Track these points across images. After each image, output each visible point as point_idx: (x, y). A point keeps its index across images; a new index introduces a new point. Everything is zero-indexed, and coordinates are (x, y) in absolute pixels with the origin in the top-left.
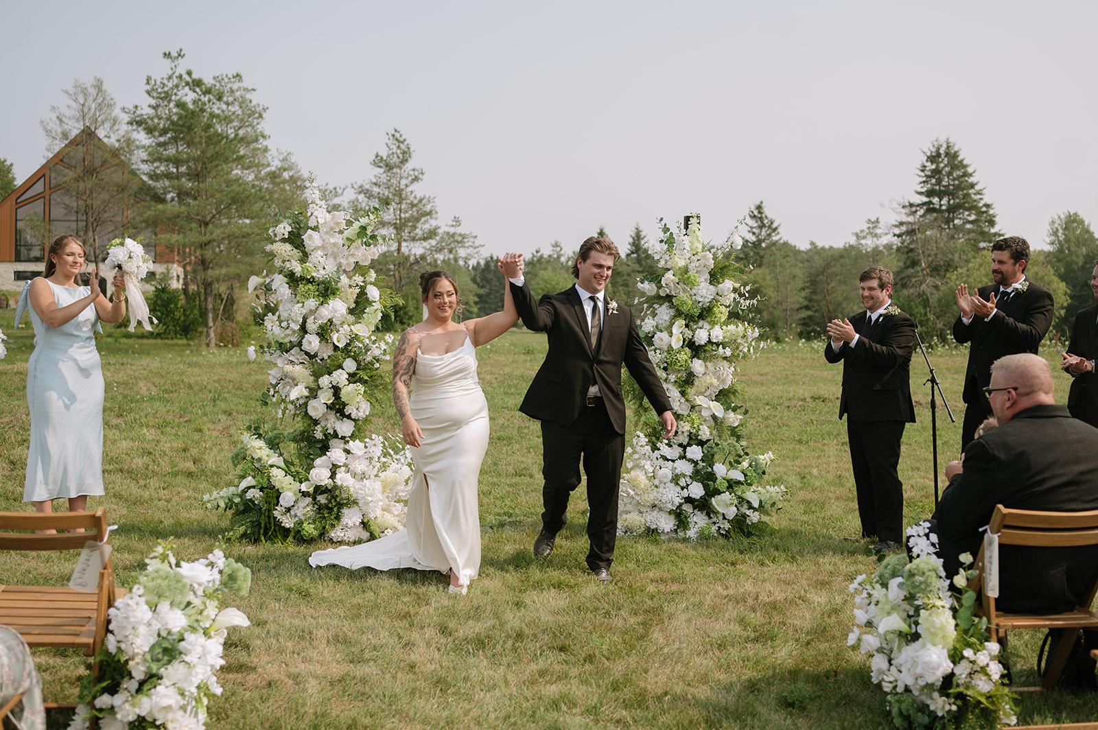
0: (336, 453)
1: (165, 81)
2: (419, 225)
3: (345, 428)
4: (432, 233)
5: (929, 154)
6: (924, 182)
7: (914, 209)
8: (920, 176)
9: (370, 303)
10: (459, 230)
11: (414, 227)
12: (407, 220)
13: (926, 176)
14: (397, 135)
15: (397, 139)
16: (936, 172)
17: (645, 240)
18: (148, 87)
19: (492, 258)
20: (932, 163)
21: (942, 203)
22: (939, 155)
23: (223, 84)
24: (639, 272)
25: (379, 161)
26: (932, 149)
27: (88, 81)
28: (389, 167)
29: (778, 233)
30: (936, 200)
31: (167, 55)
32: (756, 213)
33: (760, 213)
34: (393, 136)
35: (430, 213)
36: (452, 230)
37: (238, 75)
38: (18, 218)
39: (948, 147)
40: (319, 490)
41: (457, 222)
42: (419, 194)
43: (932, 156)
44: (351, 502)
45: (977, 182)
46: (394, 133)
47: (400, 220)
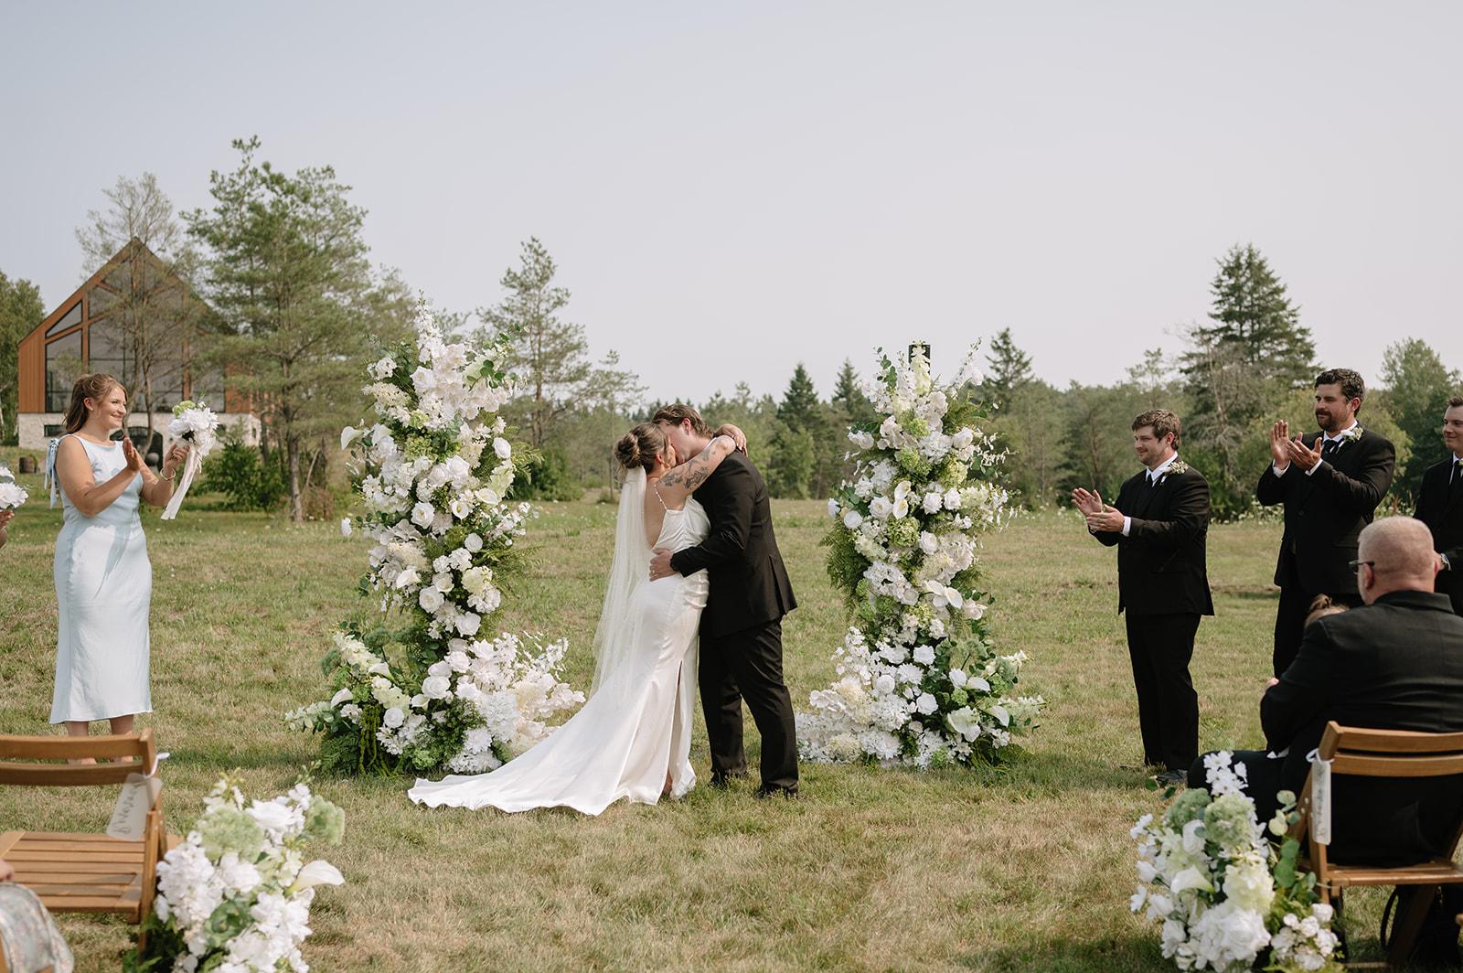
0: (457, 657)
1: (235, 178)
2: (564, 362)
3: (469, 624)
4: (581, 373)
5: (1225, 265)
6: (1220, 301)
7: (1206, 337)
8: (1215, 293)
9: (498, 461)
10: (616, 368)
11: (558, 365)
12: (548, 356)
13: (1222, 294)
14: (536, 245)
15: (535, 251)
16: (1236, 289)
17: (857, 379)
18: (214, 186)
20: (1230, 276)
21: (1244, 328)
22: (1239, 266)
23: (309, 180)
24: (849, 421)
25: (511, 280)
26: (1229, 258)
27: (136, 178)
28: (525, 287)
29: (1030, 370)
30: (1235, 325)
31: (238, 144)
32: (1000, 343)
33: (1006, 343)
34: (530, 246)
35: (577, 347)
36: (607, 368)
37: (328, 169)
38: (49, 357)
39: (1250, 256)
40: (435, 705)
41: (614, 357)
42: (564, 322)
43: (1230, 267)
44: (477, 721)
45: (1289, 300)
46: (531, 243)
47: (539, 355)
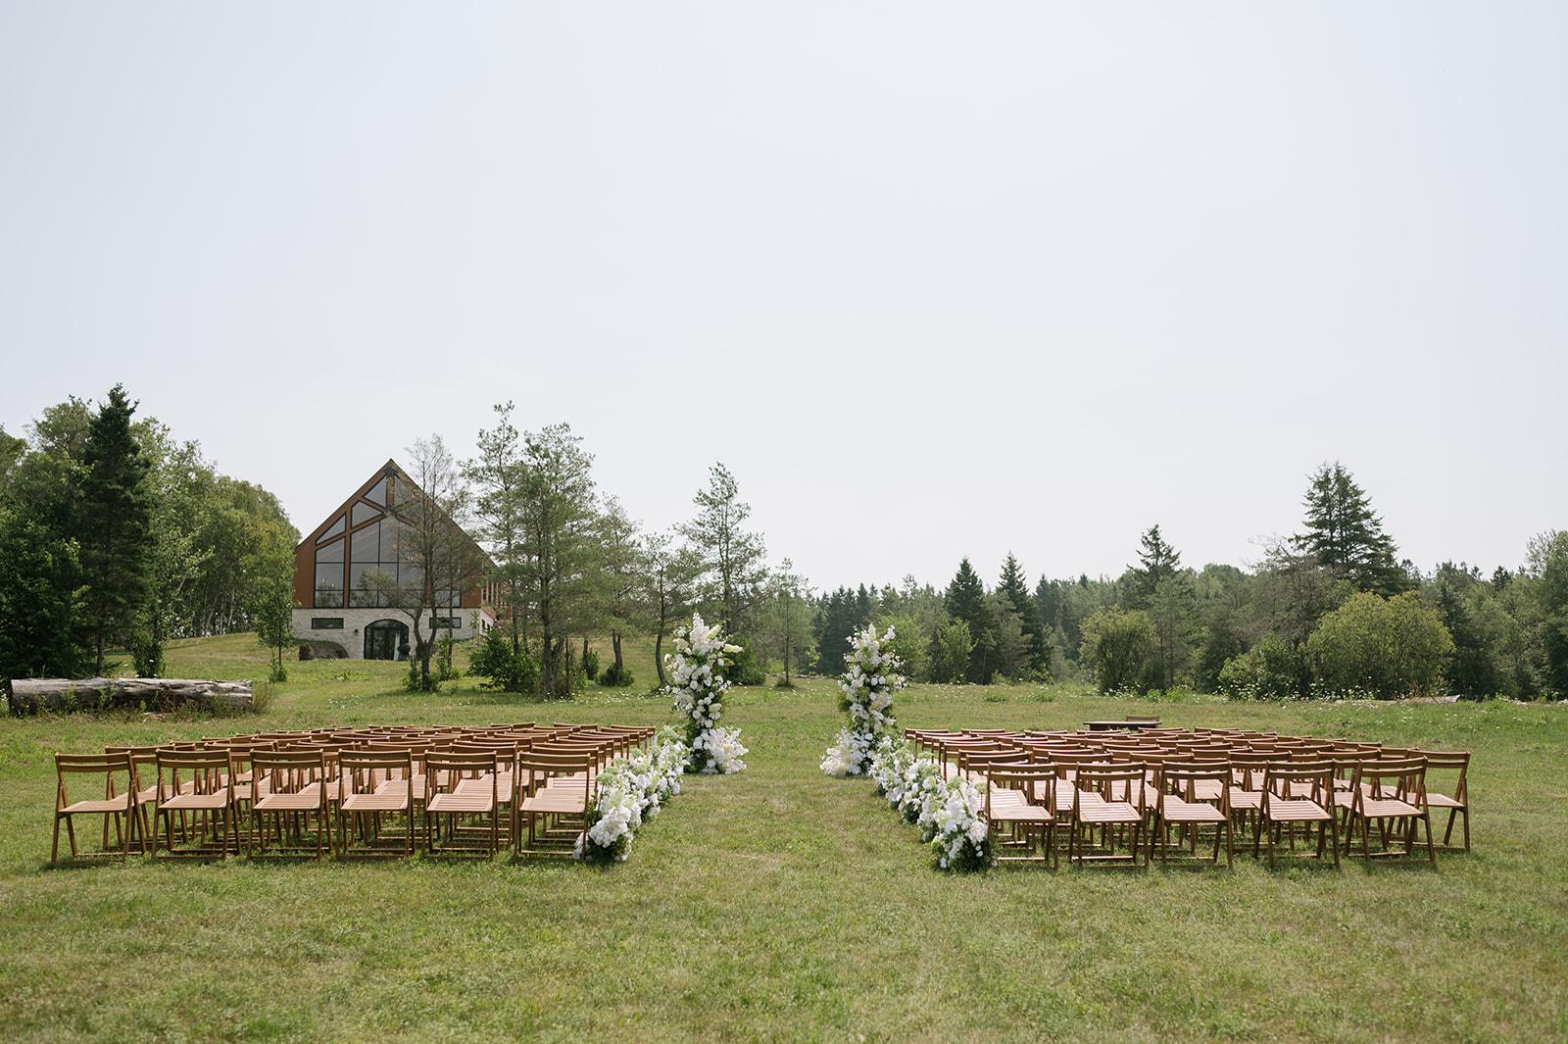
1: (496, 434)
2: (747, 566)
3: (709, 724)
4: (761, 575)
5: (1315, 480)
6: (1313, 512)
7: (1302, 542)
8: (1307, 505)
10: (790, 572)
11: (742, 569)
12: (734, 561)
13: (1316, 504)
14: (720, 469)
15: (720, 474)
16: (1325, 500)
17: (1020, 571)
18: (481, 440)
19: (841, 590)
20: (1321, 488)
21: (1334, 534)
22: (1328, 480)
23: (551, 435)
24: (1013, 611)
25: (702, 499)
26: (1319, 474)
27: (428, 438)
28: (714, 504)
29: (1179, 563)
30: (1326, 532)
31: (498, 408)
32: (1150, 538)
33: (1155, 538)
34: (717, 470)
35: (758, 553)
36: (782, 572)
37: (565, 425)
38: (317, 561)
39: (1338, 471)
40: (698, 751)
41: (788, 563)
42: (746, 532)
43: (1320, 482)
44: (711, 757)
45: (1374, 512)
46: (717, 466)
47: (727, 561)
